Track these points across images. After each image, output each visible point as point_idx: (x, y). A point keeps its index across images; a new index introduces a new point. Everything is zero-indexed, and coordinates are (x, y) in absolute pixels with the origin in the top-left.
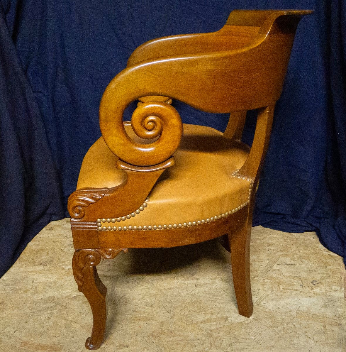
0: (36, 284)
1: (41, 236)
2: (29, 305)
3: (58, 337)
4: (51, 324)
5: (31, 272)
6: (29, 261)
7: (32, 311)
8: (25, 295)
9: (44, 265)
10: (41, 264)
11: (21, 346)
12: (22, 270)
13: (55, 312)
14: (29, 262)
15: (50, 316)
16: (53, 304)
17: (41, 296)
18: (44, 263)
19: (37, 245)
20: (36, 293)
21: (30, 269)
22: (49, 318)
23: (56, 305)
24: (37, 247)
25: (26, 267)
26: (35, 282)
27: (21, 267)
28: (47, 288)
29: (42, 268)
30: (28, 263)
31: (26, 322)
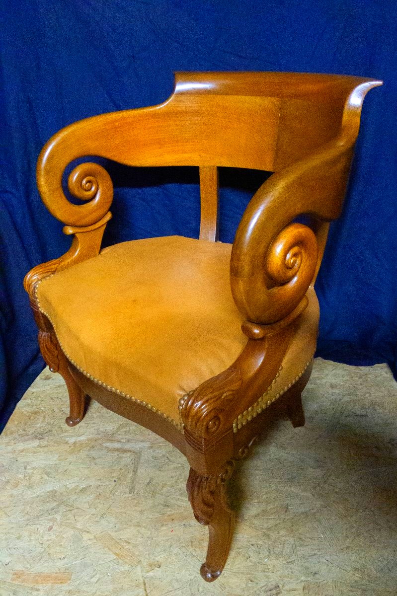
0: (30, 471)
1: (34, 390)
2: (22, 508)
3: (64, 558)
4: (53, 537)
5: (22, 451)
6: (20, 433)
7: (27, 517)
8: (15, 492)
9: (40, 439)
10: (36, 437)
11: (13, 580)
12: (9, 448)
13: (58, 517)
14: (19, 435)
15: (51, 524)
16: (55, 504)
17: (39, 491)
18: (40, 434)
19: (29, 405)
20: (30, 486)
21: (21, 446)
22: (50, 528)
23: (58, 505)
24: (29, 409)
25: (15, 443)
26: (28, 467)
27: (8, 444)
28: (45, 477)
29: (37, 443)
30: (17, 436)
31: (18, 538)
